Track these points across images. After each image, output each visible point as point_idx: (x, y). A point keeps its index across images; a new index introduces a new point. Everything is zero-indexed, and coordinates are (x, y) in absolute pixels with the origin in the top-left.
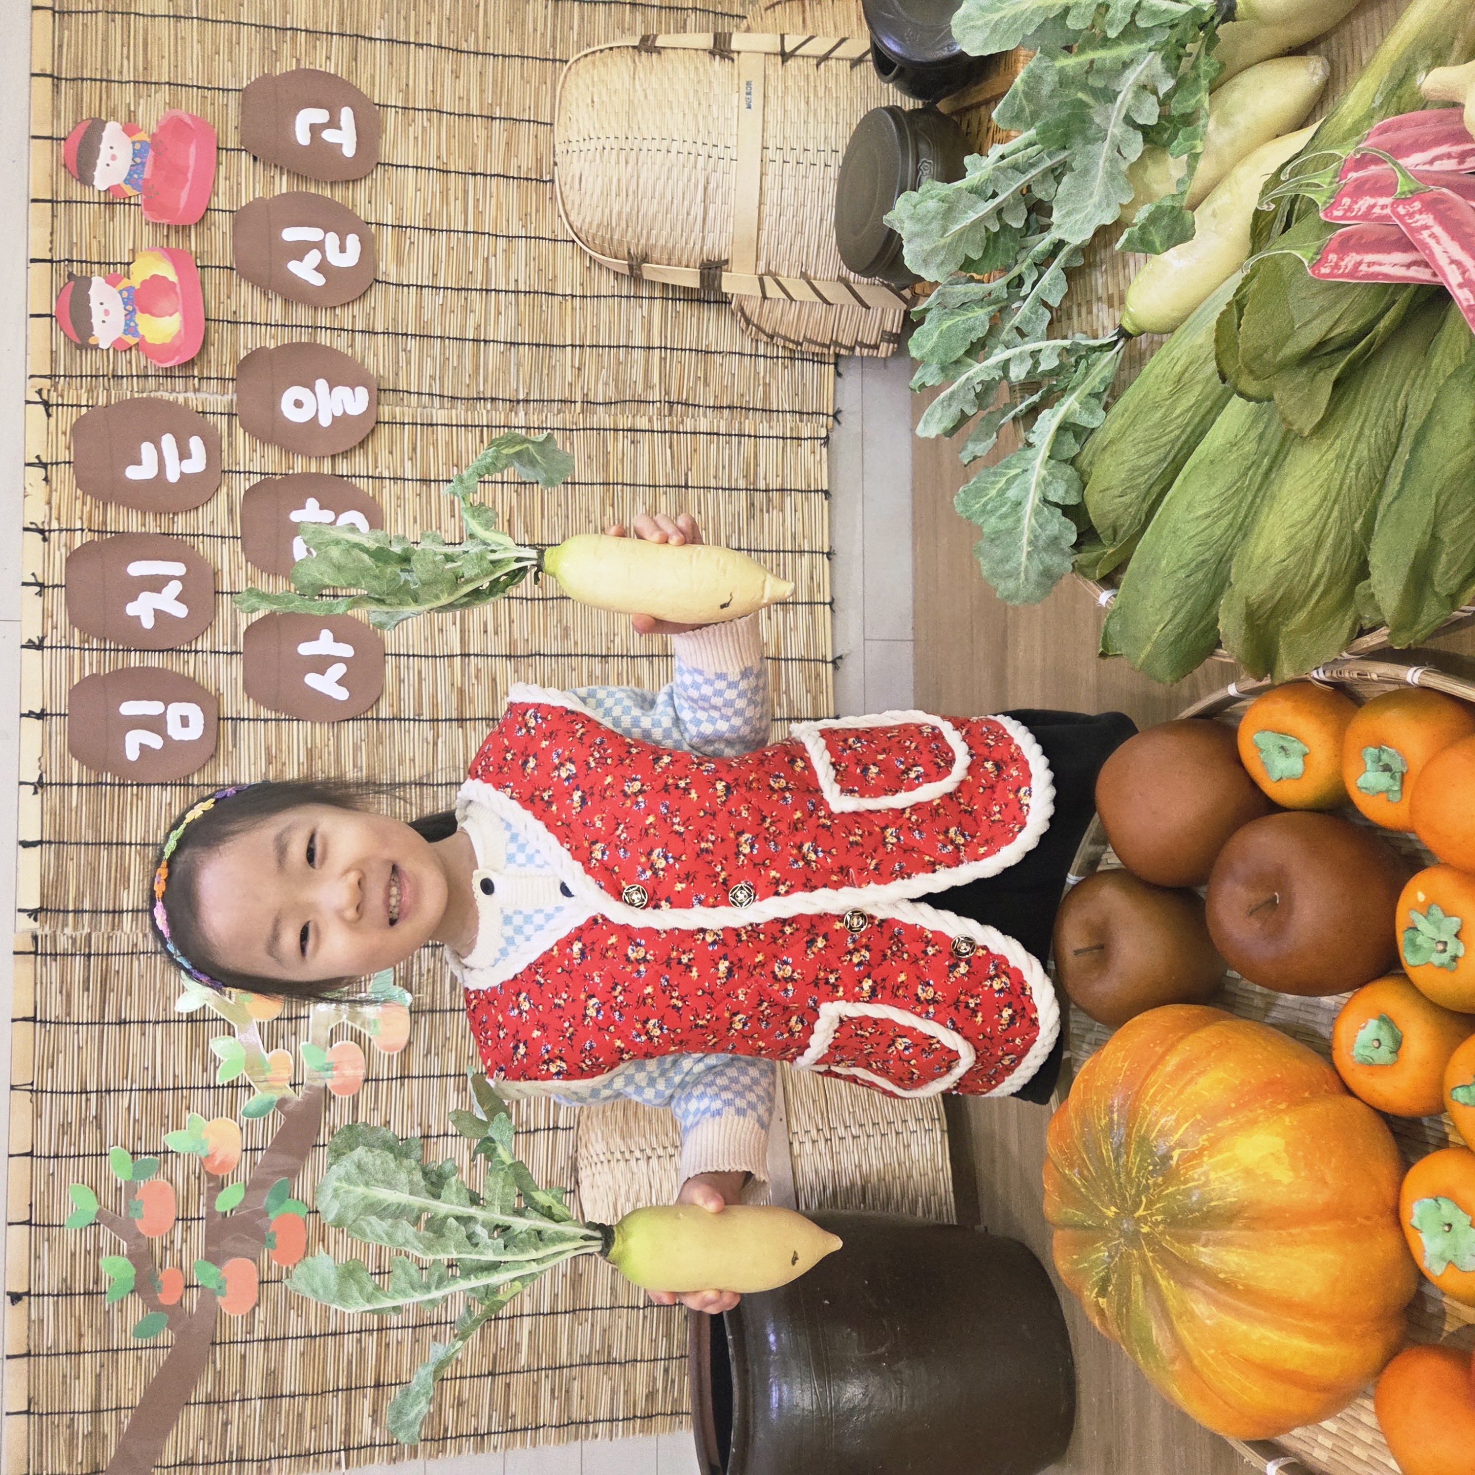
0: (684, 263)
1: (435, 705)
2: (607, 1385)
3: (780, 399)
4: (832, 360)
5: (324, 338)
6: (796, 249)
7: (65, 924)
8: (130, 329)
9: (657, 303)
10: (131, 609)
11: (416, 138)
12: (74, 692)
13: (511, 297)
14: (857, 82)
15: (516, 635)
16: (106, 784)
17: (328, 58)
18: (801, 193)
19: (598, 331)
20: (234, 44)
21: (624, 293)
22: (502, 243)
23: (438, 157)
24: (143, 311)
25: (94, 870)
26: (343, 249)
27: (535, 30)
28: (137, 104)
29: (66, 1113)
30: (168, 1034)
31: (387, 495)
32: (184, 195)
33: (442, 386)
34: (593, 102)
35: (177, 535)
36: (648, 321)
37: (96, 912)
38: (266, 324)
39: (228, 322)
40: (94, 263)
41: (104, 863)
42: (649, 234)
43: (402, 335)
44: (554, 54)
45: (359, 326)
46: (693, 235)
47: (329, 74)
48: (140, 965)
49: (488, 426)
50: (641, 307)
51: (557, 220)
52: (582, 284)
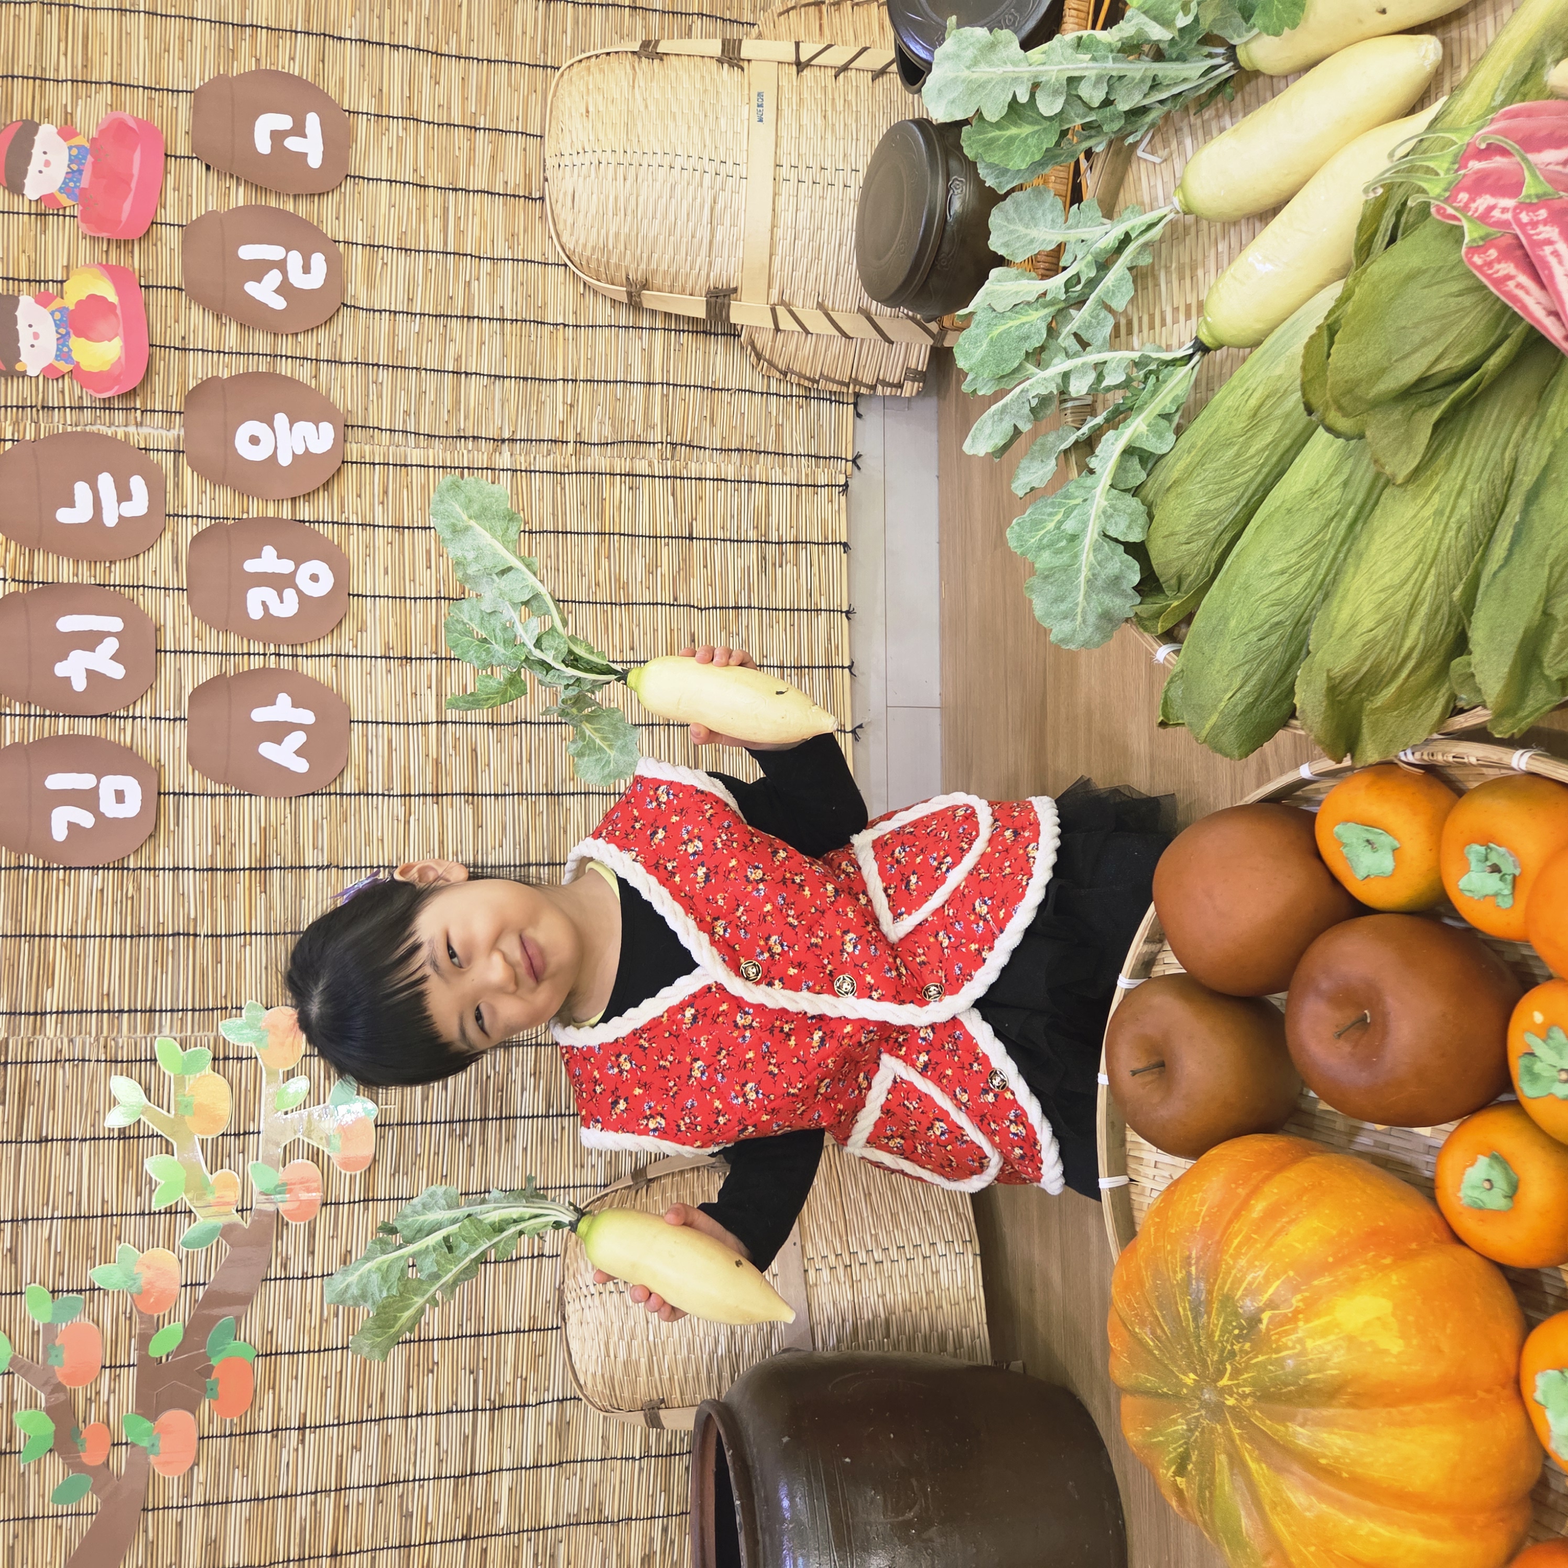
0: (688, 291)
1: (407, 779)
2: (597, 1547)
3: (795, 441)
4: (851, 400)
5: (285, 368)
6: (812, 276)
8: (63, 354)
9: (659, 334)
10: (61, 669)
11: (390, 149)
13: (496, 325)
14: (879, 95)
16: (29, 868)
17: (292, 59)
18: (818, 215)
19: (593, 364)
20: (185, 41)
21: (623, 322)
22: (486, 266)
23: (415, 170)
25: (13, 964)
26: (306, 269)
27: (524, 33)
28: (75, 105)
30: (97, 1153)
31: (355, 542)
32: (127, 206)
33: (418, 422)
34: (588, 112)
35: (115, 586)
36: (648, 356)
37: (15, 1013)
38: (219, 352)
39: (176, 348)
40: (23, 281)
41: (25, 958)
42: (650, 258)
43: (373, 365)
44: (545, 60)
45: (324, 355)
46: (699, 260)
47: (293, 75)
48: (64, 1074)
49: (469, 468)
50: (641, 338)
51: (547, 241)
52: (575, 313)
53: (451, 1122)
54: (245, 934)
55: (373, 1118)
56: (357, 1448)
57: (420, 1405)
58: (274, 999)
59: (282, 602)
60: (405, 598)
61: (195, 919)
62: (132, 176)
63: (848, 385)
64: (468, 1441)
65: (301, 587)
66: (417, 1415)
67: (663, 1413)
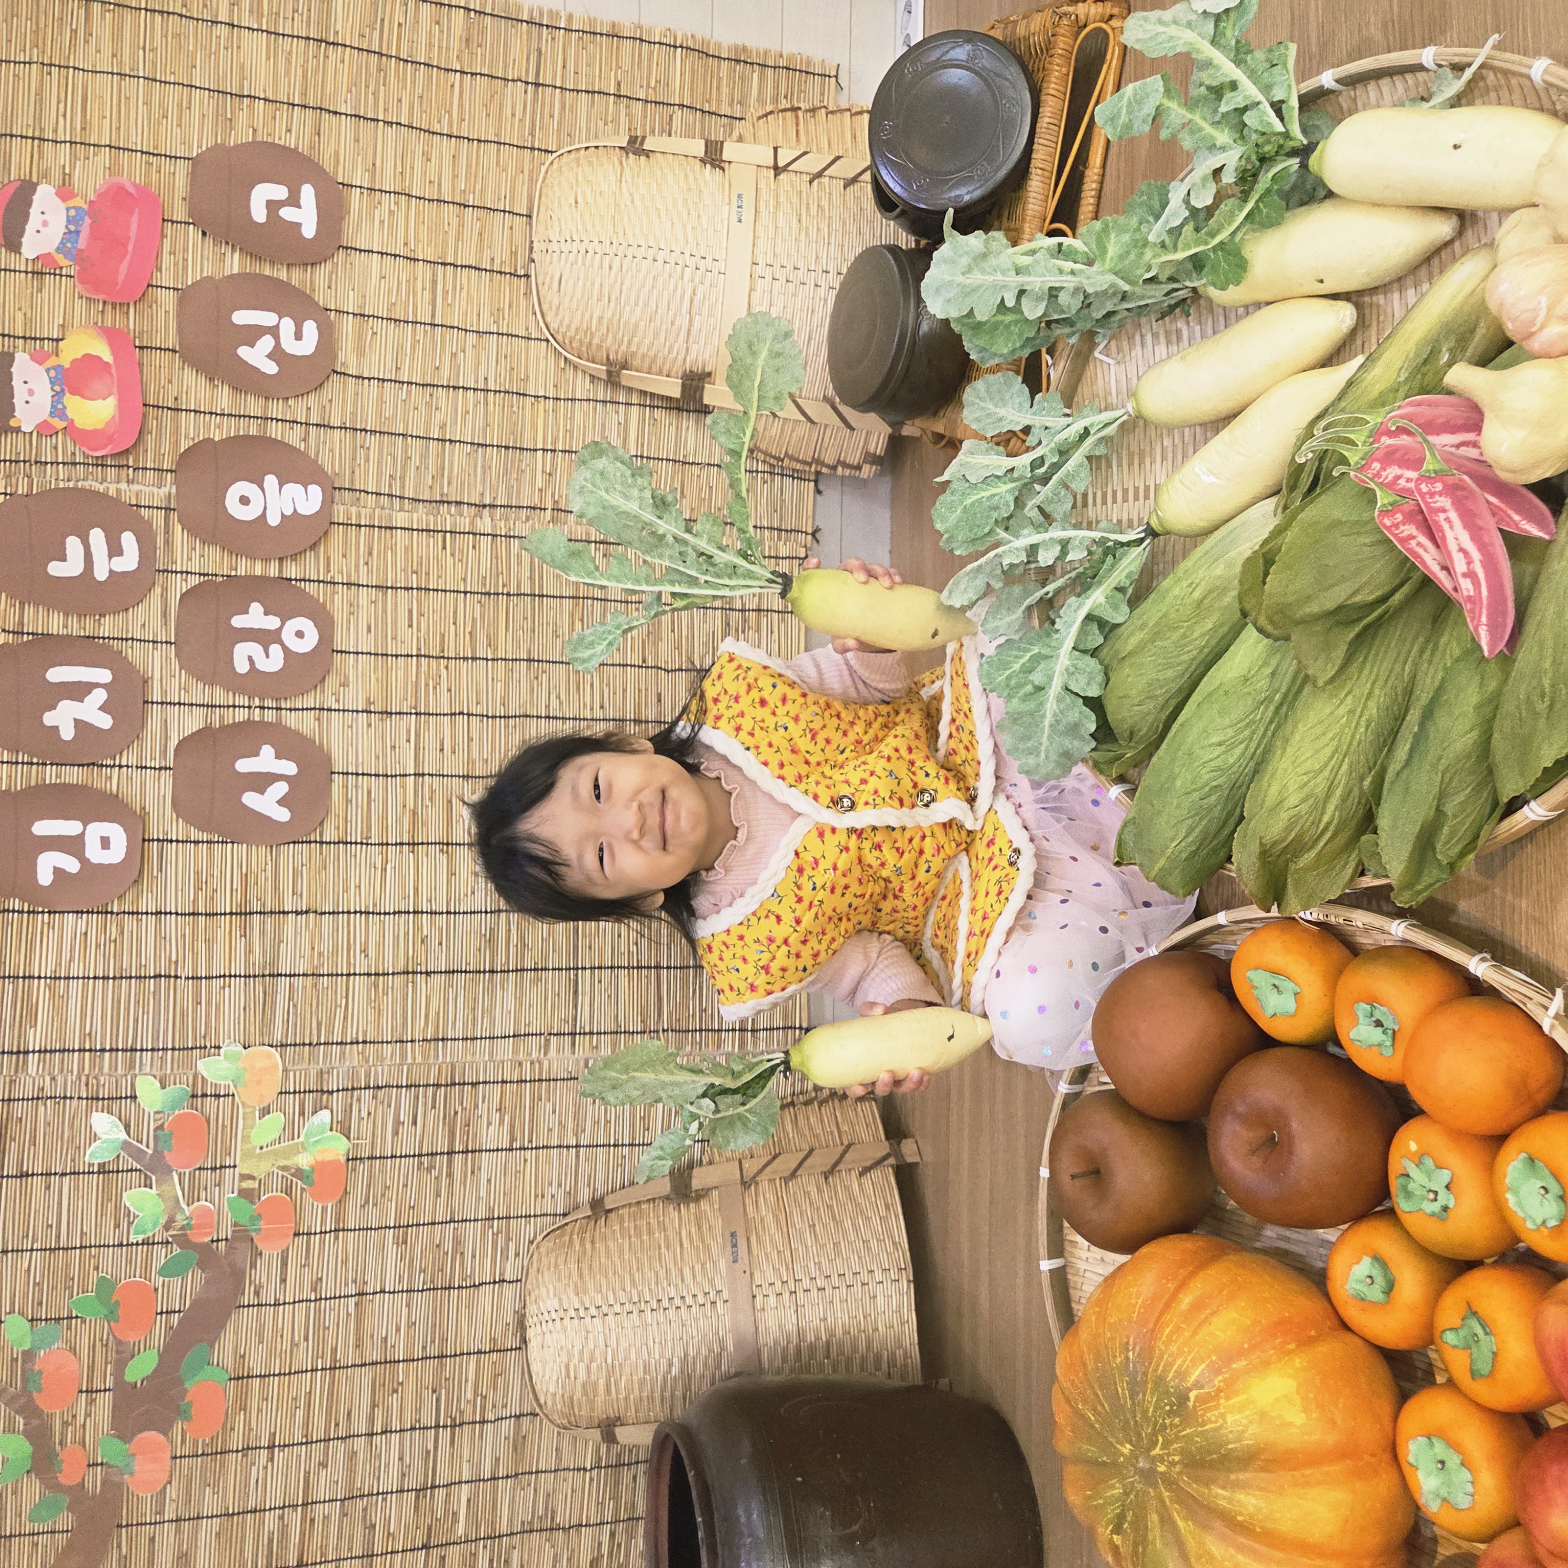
0: (665, 372)
1: (384, 828)
2: (549, 1552)
4: (812, 477)
5: (275, 431)
9: (635, 410)
10: (49, 719)
11: (382, 222)
13: (481, 395)
14: (850, 202)
15: (475, 755)
16: (14, 911)
17: (289, 131)
19: (572, 437)
20: (184, 108)
21: (600, 397)
22: (472, 338)
23: (406, 244)
26: (298, 336)
27: (513, 115)
28: (72, 167)
30: (77, 1187)
31: (339, 602)
34: (576, 202)
35: (104, 638)
36: (625, 427)
39: (169, 408)
40: (19, 338)
41: (9, 998)
42: (631, 340)
43: (361, 430)
44: (533, 142)
45: (314, 420)
46: (677, 345)
47: (289, 148)
48: (46, 1111)
49: (451, 532)
50: (617, 412)
51: (531, 318)
52: (555, 386)
53: (420, 1155)
54: (224, 976)
55: (345, 1150)
56: (323, 1465)
57: (385, 1422)
58: (252, 1038)
59: (268, 656)
60: (387, 655)
61: (176, 962)
63: (810, 464)
64: (430, 1457)
65: (287, 643)
66: (382, 1433)
67: (618, 1430)
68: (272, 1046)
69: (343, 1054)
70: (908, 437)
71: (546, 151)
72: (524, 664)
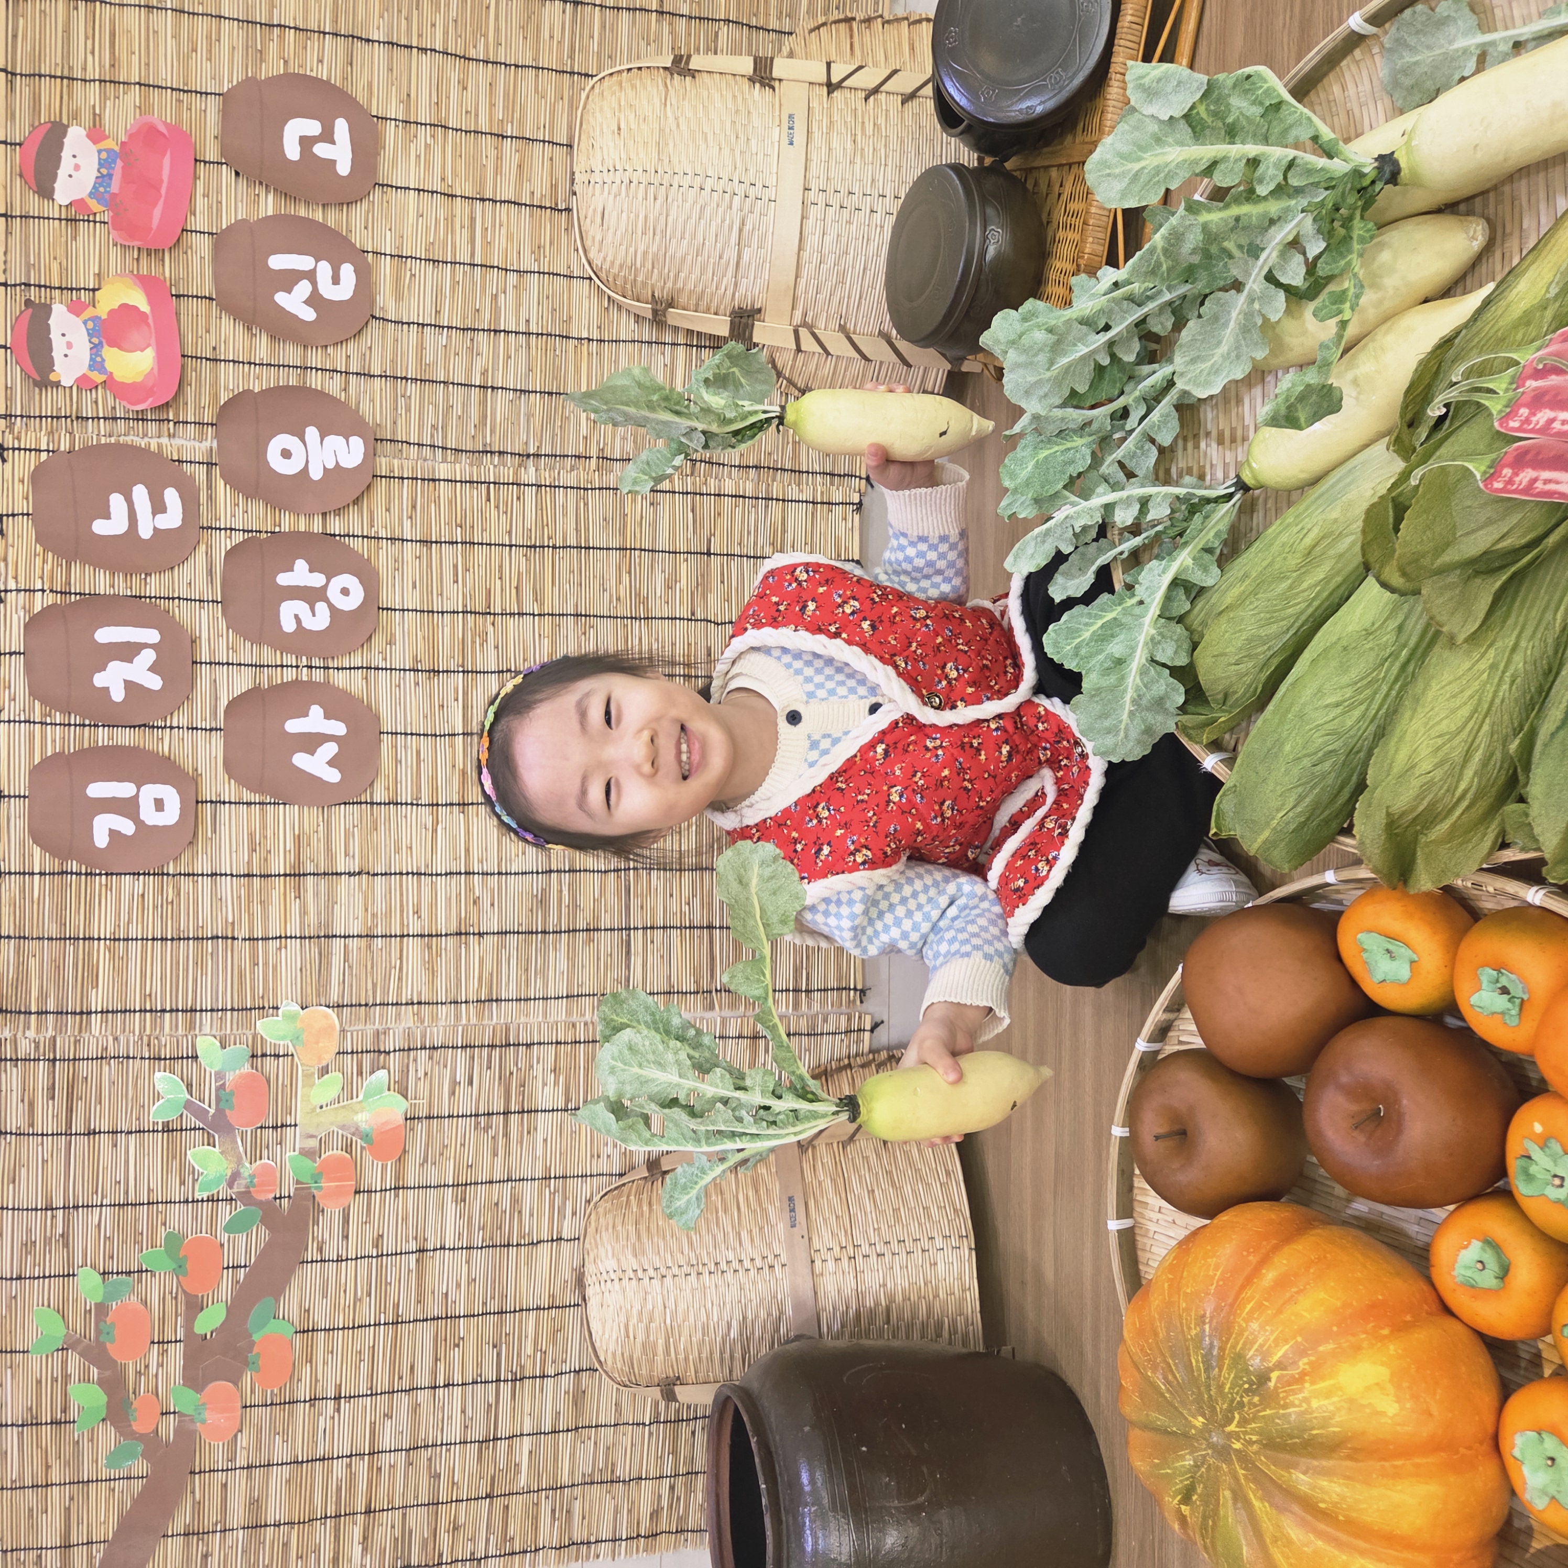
0: (713, 310)
1: (435, 789)
2: (610, 1504)
3: (810, 459)
5: (315, 381)
6: (836, 300)
7: (27, 1027)
8: (97, 364)
9: (681, 349)
10: (99, 680)
11: (418, 156)
12: (36, 772)
13: (522, 339)
14: (909, 121)
16: (72, 873)
17: (320, 61)
18: (844, 240)
20: (213, 40)
21: (646, 338)
22: (512, 278)
23: (443, 179)
24: (111, 345)
25: (58, 968)
26: (336, 280)
27: (551, 37)
28: (103, 107)
29: (29, 1231)
30: (142, 1145)
31: (384, 557)
32: (157, 213)
33: (445, 437)
34: (619, 129)
35: (150, 598)
36: (671, 369)
37: (62, 1013)
38: (250, 363)
39: (207, 359)
40: (55, 288)
41: (70, 960)
42: (676, 277)
43: (402, 378)
44: (572, 66)
45: (354, 368)
46: (725, 280)
47: (322, 80)
48: (109, 1070)
49: (495, 483)
50: (663, 353)
51: (573, 255)
52: (599, 327)
53: (477, 1115)
54: (280, 937)
55: (403, 1110)
56: (388, 1416)
57: (448, 1376)
58: (309, 999)
59: (314, 615)
60: (433, 612)
61: (233, 923)
62: (162, 181)
64: (492, 1409)
65: (332, 601)
66: (445, 1386)
67: (677, 1389)
68: (329, 1007)
69: (398, 1015)
70: (967, 373)
71: (587, 75)
72: (571, 619)
